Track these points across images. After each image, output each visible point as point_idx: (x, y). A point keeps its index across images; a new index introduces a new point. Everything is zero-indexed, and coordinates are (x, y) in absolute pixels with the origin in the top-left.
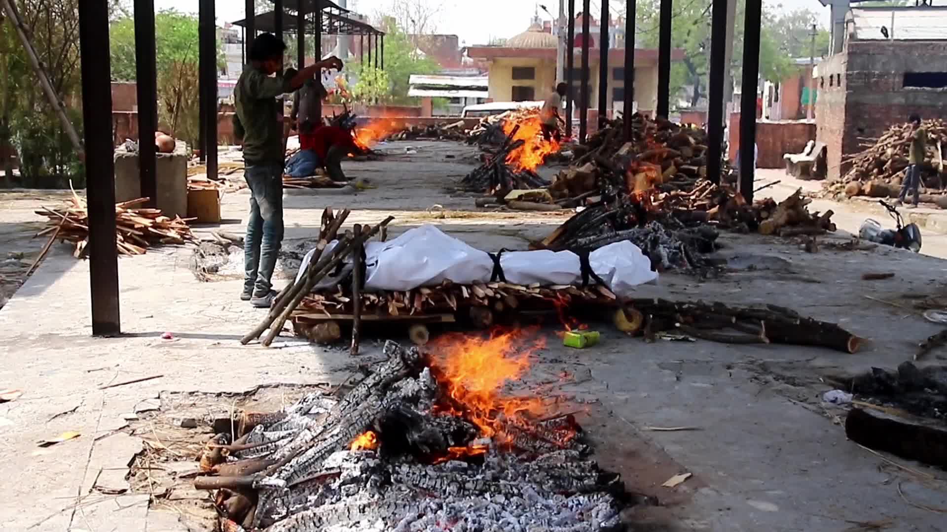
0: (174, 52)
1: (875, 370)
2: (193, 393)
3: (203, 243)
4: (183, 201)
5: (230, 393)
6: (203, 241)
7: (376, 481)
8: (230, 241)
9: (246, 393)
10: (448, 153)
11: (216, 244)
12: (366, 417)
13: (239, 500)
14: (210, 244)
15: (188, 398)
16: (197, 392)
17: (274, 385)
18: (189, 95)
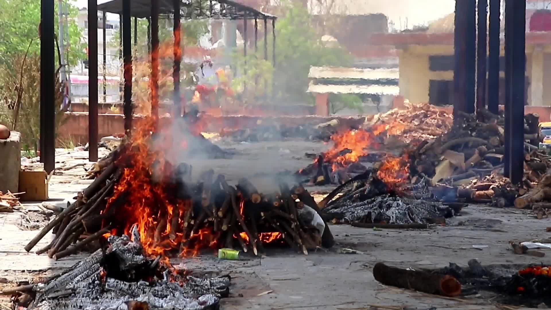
0: (23, 41)
1: (451, 264)
2: (7, 270)
3: (29, 213)
4: (15, 181)
5: (30, 271)
6: (29, 211)
7: (97, 290)
8: (52, 211)
9: (40, 271)
10: (309, 152)
11: (41, 213)
12: (95, 259)
13: (26, 297)
14: (36, 213)
15: (4, 273)
16: (10, 270)
17: (58, 268)
18: (34, 92)
